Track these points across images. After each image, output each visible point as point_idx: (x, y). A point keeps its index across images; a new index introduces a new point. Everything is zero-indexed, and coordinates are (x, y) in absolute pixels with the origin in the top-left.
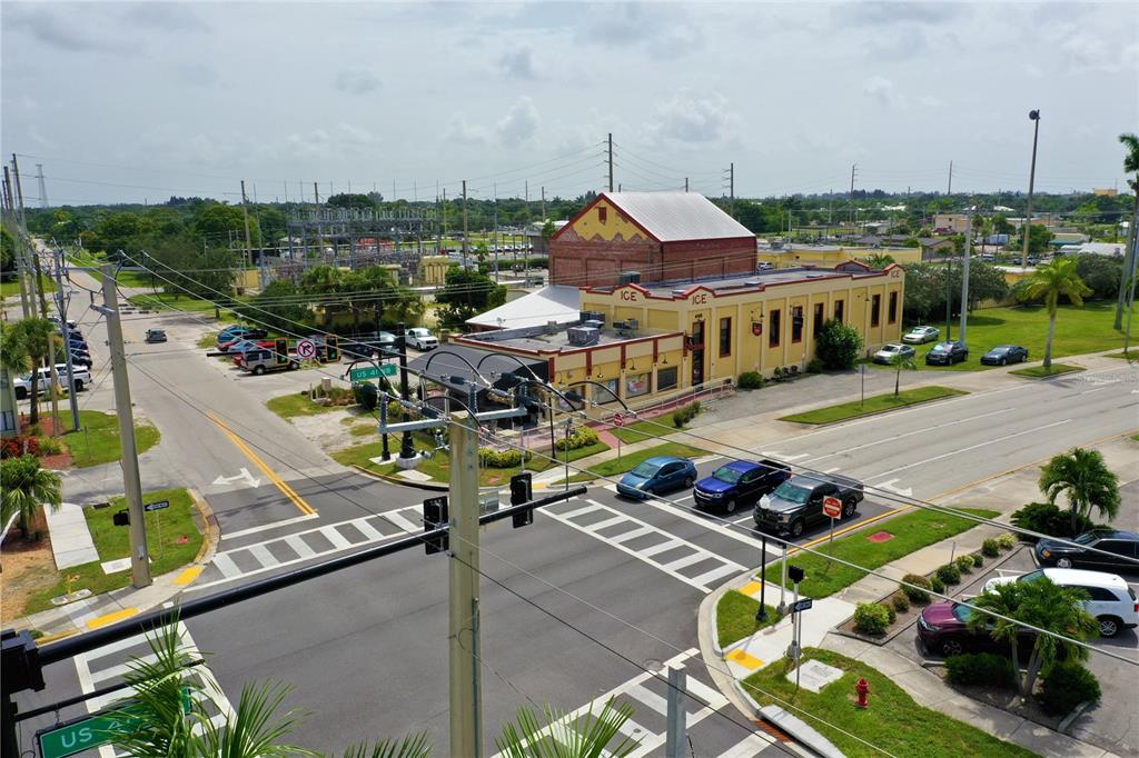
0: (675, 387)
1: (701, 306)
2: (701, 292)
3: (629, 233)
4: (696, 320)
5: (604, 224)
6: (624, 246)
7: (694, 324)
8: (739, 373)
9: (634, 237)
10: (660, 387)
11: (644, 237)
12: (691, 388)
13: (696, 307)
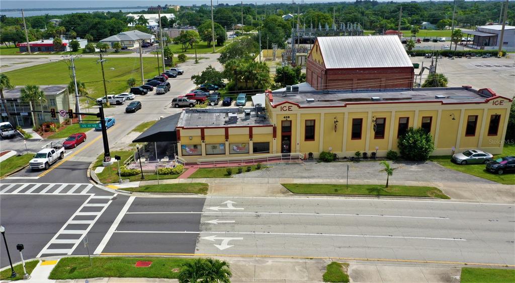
0: (269, 152)
1: (288, 112)
2: (287, 105)
4: (285, 119)
7: (282, 121)
8: (321, 150)
10: (256, 150)
12: (280, 154)
13: (283, 112)
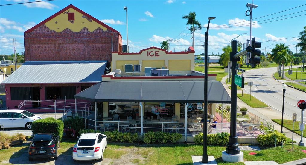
3: (92, 27)
5: (73, 22)
9: (97, 29)
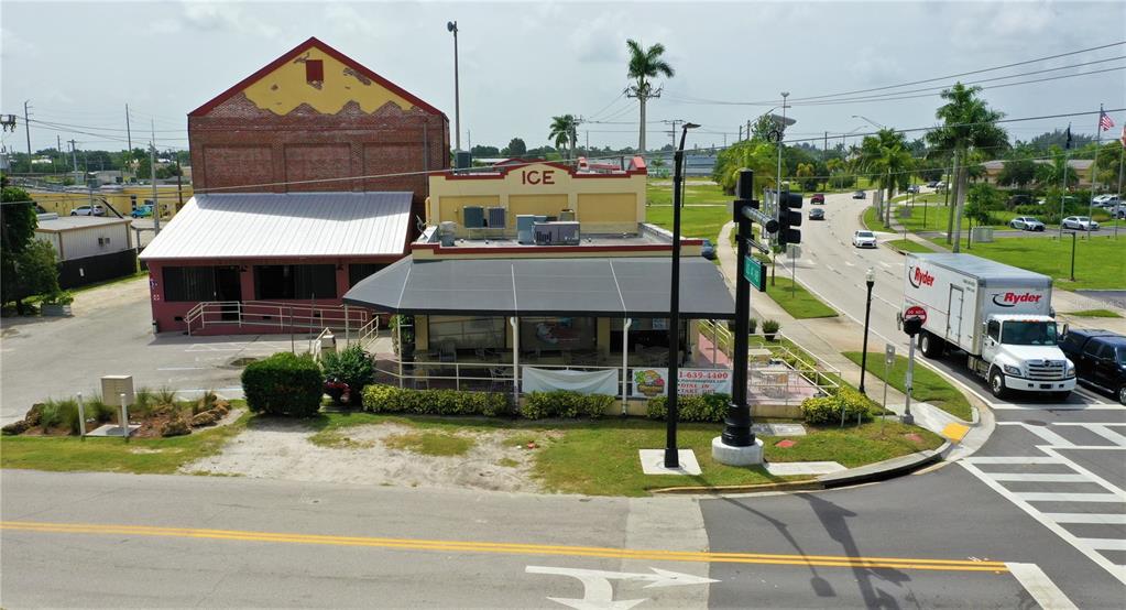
3: (372, 101)
5: (319, 87)
6: (365, 121)
9: (386, 106)
11: (406, 106)
